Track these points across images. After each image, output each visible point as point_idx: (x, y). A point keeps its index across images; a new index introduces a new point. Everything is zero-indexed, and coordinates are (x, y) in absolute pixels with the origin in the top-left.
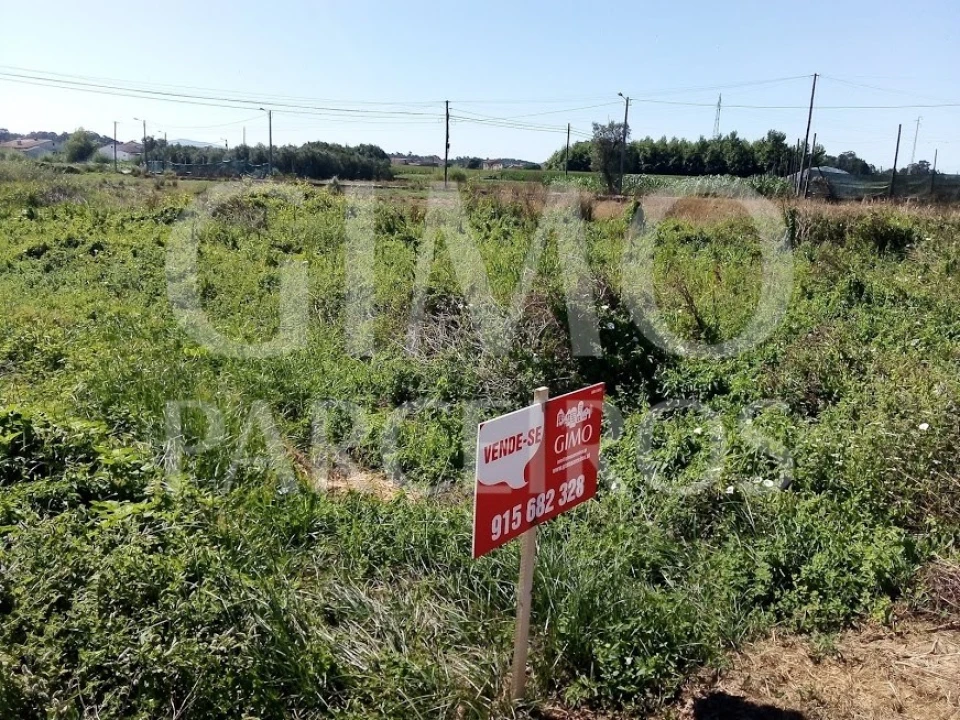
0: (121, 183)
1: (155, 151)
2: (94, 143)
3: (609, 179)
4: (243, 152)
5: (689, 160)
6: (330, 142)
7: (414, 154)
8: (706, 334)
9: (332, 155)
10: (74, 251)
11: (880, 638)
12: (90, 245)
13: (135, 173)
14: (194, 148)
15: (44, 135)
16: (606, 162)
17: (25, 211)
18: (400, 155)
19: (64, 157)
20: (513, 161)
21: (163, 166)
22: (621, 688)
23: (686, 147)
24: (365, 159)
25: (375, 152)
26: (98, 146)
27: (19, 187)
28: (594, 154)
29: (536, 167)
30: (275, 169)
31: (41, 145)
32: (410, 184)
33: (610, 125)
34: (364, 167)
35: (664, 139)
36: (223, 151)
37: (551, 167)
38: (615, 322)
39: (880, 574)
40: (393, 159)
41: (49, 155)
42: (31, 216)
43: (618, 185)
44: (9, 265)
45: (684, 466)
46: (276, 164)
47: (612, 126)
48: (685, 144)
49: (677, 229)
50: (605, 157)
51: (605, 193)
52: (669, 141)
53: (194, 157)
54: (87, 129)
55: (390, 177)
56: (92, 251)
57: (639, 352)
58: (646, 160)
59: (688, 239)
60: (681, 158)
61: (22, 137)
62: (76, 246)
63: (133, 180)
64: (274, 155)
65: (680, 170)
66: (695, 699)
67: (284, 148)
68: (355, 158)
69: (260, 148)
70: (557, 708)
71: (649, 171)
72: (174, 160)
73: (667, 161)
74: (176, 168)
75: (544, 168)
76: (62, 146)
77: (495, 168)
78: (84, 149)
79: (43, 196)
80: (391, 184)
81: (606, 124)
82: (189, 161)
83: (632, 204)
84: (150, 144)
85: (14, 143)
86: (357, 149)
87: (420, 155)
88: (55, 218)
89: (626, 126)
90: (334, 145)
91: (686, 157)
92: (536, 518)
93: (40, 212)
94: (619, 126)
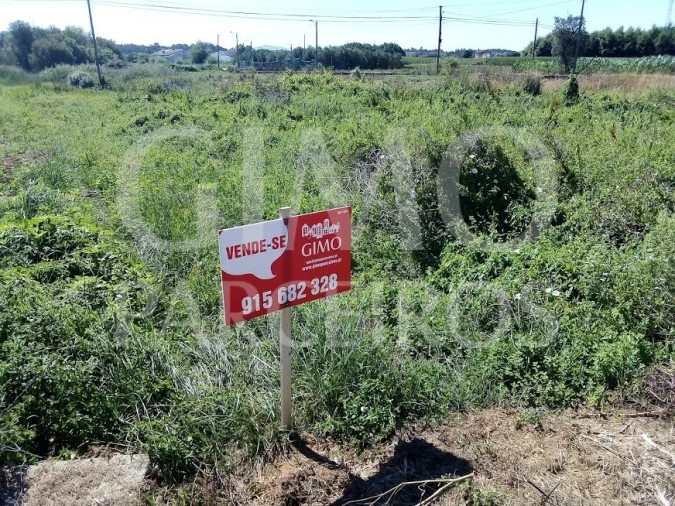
0: (220, 77)
1: (244, 54)
2: (208, 50)
3: (565, 61)
4: (299, 52)
5: (642, 45)
6: (362, 43)
7: (424, 48)
8: (568, 179)
9: (360, 52)
10: (161, 121)
11: (588, 417)
12: (172, 117)
13: (231, 70)
14: (268, 51)
15: (180, 46)
16: (564, 48)
17: (146, 96)
18: (413, 50)
19: (190, 61)
20: (499, 51)
21: (248, 64)
22: (352, 427)
23: (640, 33)
24: (383, 54)
25: (394, 49)
26: (210, 52)
27: (152, 81)
28: (555, 43)
29: (516, 54)
30: (320, 64)
31: (176, 54)
32: (411, 71)
33: (569, 18)
34: (382, 59)
35: (622, 28)
36: (286, 52)
37: (526, 54)
38: (479, 169)
39: (605, 369)
40: (407, 53)
41: (181, 59)
42: (150, 99)
43: (574, 67)
44: (124, 131)
45: (495, 277)
46: (320, 60)
47: (570, 19)
48: (640, 32)
49: (605, 99)
50: (563, 45)
51: (561, 73)
52: (625, 30)
53: (268, 57)
54: (203, 41)
55: (400, 66)
56: (172, 121)
57: (495, 191)
58: (605, 45)
59: (611, 107)
60: (635, 43)
61: (166, 48)
62: (164, 118)
63: (228, 74)
64: (319, 53)
65: (633, 52)
66: (400, 441)
67: (326, 49)
68: (376, 54)
69: (310, 48)
70: (312, 435)
71: (606, 55)
72: (255, 60)
73: (623, 47)
74: (256, 65)
75: (522, 54)
76: (189, 53)
77: (484, 56)
78: (202, 55)
79: (166, 86)
80: (399, 71)
81: (565, 17)
82: (264, 60)
83: (569, 80)
84: (241, 50)
85: (160, 53)
86: (382, 47)
87: (428, 49)
88: (165, 100)
89: (582, 18)
90: (365, 45)
91: (639, 42)
92: (288, 302)
93: (156, 97)
94: (576, 19)
